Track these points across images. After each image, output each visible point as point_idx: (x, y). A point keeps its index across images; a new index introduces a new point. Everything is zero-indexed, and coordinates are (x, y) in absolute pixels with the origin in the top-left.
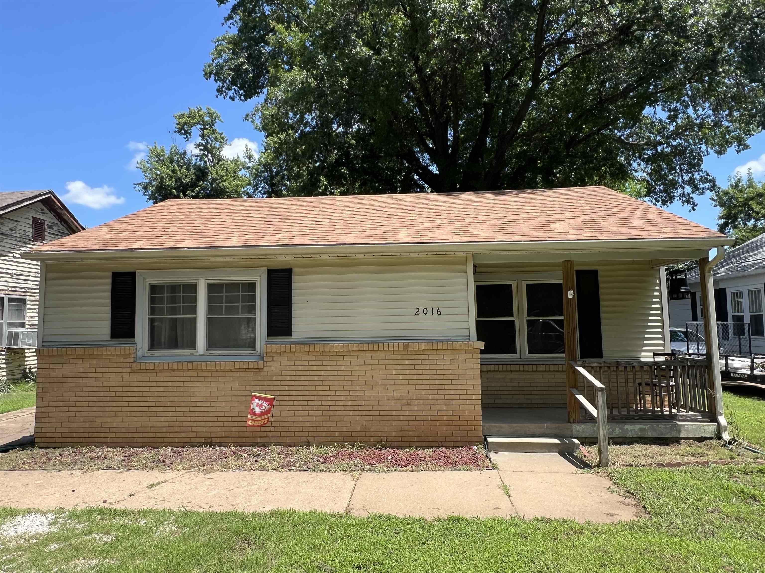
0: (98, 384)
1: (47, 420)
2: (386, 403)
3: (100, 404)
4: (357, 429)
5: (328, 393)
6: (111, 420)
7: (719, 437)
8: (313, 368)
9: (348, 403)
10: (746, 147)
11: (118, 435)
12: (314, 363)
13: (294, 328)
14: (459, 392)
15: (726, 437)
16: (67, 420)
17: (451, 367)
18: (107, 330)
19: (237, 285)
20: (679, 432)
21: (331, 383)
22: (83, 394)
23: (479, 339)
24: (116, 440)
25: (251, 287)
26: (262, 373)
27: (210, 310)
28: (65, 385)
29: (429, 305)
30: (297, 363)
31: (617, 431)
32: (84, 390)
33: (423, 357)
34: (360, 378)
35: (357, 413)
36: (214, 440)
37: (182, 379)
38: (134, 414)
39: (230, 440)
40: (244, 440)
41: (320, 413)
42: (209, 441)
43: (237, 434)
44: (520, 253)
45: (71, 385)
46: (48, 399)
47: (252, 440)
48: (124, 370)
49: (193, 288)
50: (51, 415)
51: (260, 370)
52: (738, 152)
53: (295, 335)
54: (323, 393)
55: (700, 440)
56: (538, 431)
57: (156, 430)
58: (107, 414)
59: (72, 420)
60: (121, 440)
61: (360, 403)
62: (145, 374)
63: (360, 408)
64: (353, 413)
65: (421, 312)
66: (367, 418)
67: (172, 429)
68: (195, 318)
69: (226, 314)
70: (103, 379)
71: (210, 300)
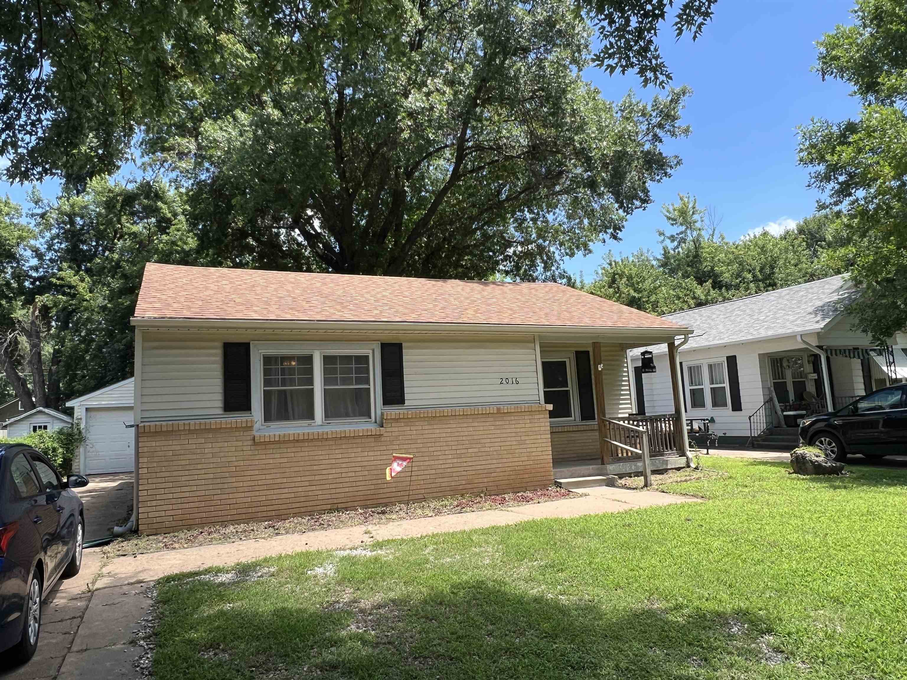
0: (214, 460)
1: (154, 503)
2: (485, 458)
3: (219, 481)
4: (464, 482)
5: (439, 453)
6: (231, 496)
7: (689, 466)
8: (426, 432)
9: (455, 460)
10: (590, 251)
11: (240, 511)
12: (426, 427)
13: (406, 397)
14: (536, 445)
15: (693, 465)
16: (179, 501)
17: (530, 425)
18: (220, 404)
19: (351, 357)
20: (667, 465)
21: (441, 444)
22: (198, 472)
23: (546, 402)
24: (237, 517)
25: (364, 359)
26: (383, 439)
27: (326, 381)
28: (175, 463)
29: (509, 376)
30: (412, 428)
31: (633, 467)
32: (199, 467)
33: (509, 418)
34: (464, 438)
35: (462, 469)
36: (340, 506)
37: (306, 449)
38: (257, 488)
39: (356, 504)
40: (369, 502)
41: (433, 472)
42: (335, 506)
43: (362, 498)
44: (578, 335)
45: (183, 463)
46: (155, 481)
47: (375, 502)
48: (245, 444)
49: (308, 360)
50: (158, 497)
51: (380, 435)
52: (585, 255)
53: (407, 403)
54: (435, 453)
55: (679, 469)
56: (587, 472)
57: (280, 502)
58: (227, 491)
59: (186, 500)
60: (244, 516)
61: (464, 460)
62: (268, 447)
63: (465, 464)
64: (460, 469)
65: (504, 382)
66: (471, 473)
67: (298, 500)
68: (313, 389)
69: (341, 385)
70: (222, 454)
71: (326, 371)
